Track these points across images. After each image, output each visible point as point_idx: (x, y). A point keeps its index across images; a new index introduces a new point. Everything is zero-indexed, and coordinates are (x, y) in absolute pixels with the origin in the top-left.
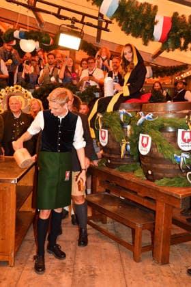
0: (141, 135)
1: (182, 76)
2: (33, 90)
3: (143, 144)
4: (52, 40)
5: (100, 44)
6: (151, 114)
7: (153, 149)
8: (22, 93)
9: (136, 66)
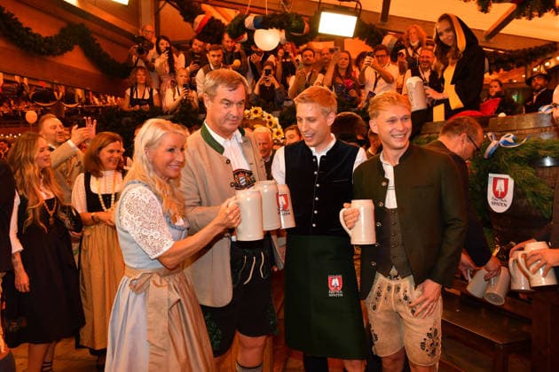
0: (491, 176)
1: (547, 64)
2: (278, 113)
3: (496, 193)
4: (307, 26)
5: (387, 23)
6: (512, 136)
7: (519, 201)
8: (264, 119)
9: (463, 53)
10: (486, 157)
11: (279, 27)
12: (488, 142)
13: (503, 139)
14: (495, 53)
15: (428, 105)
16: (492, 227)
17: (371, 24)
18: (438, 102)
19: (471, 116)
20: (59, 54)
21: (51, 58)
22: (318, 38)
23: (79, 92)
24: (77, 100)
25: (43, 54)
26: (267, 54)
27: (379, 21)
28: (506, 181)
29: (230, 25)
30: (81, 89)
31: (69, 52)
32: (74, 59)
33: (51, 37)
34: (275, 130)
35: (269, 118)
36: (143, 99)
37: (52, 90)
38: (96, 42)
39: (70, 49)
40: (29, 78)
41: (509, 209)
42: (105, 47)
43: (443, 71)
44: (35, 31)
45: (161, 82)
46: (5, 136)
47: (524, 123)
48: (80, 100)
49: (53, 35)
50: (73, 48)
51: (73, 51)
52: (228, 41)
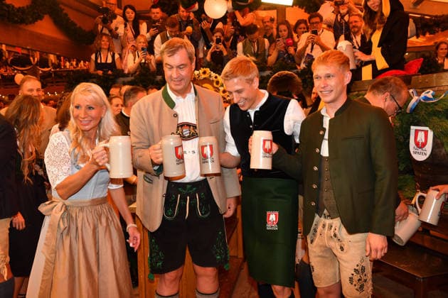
0: (413, 128)
3: (417, 144)
6: (432, 92)
7: (437, 150)
8: (211, 79)
9: (388, 18)
10: (408, 111)
12: (410, 98)
13: (423, 95)
14: (422, 19)
15: (357, 66)
16: (414, 174)
18: (367, 63)
19: (396, 76)
20: (30, 23)
21: (22, 26)
22: (263, 7)
23: (52, 57)
24: (50, 65)
25: (16, 22)
26: (216, 21)
28: (426, 132)
30: (54, 54)
31: (39, 21)
32: (45, 27)
33: (23, 7)
34: (222, 89)
35: (216, 77)
36: (106, 63)
37: (28, 56)
38: (64, 12)
39: (40, 18)
40: (6, 45)
41: (429, 157)
42: (73, 16)
43: (372, 34)
44: (8, 2)
45: (123, 48)
47: (442, 81)
48: (53, 64)
49: (25, 5)
50: (43, 17)
51: (44, 20)
52: (183, 12)
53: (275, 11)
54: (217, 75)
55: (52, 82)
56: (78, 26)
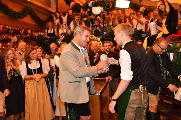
4: (111, 5)
5: (141, 3)
8: (95, 39)
11: (101, 6)
17: (135, 3)
20: (22, 18)
21: (19, 19)
22: (115, 9)
23: (29, 31)
25: (16, 18)
26: (97, 16)
27: (138, 2)
29: (83, 6)
30: (30, 30)
32: (28, 20)
33: (19, 12)
34: (99, 43)
35: (97, 38)
36: (51, 33)
37: (19, 30)
38: (35, 13)
39: (26, 16)
40: (11, 27)
42: (39, 15)
43: (162, 20)
44: (13, 10)
46: (3, 47)
48: (29, 34)
49: (20, 11)
50: (27, 15)
51: (27, 17)
52: (83, 11)
53: (121, 10)
54: (97, 37)
55: (29, 41)
56: (41, 18)
